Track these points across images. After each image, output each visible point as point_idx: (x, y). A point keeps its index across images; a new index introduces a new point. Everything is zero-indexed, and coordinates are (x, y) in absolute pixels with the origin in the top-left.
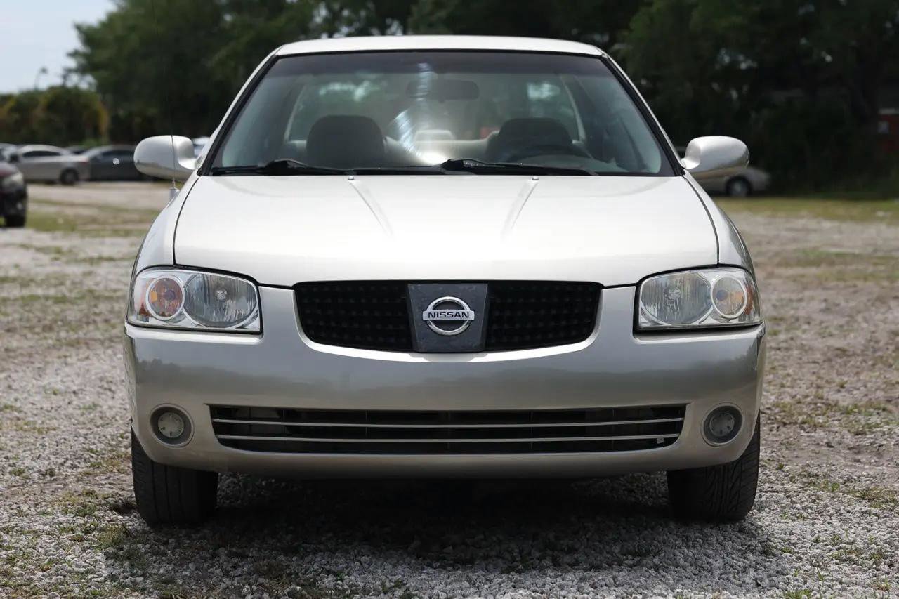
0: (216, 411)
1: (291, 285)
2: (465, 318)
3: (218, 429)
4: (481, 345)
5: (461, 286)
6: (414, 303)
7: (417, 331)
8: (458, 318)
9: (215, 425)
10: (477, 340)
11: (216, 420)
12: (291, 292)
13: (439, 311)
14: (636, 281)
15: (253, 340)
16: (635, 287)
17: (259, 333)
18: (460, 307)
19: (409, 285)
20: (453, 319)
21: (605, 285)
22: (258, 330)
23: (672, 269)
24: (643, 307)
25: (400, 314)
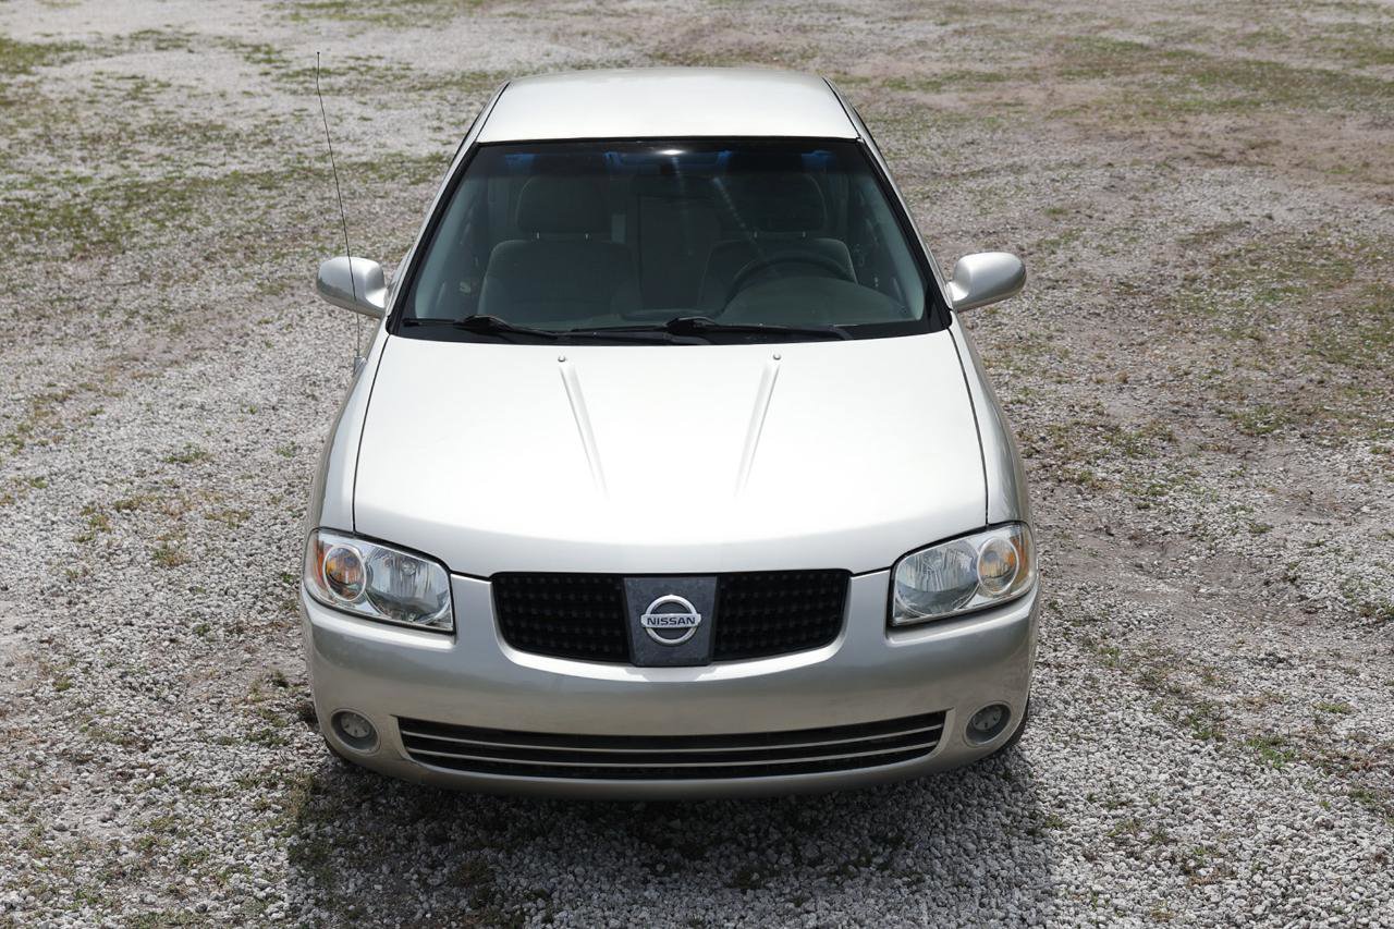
0: (404, 723)
1: (488, 575)
2: (690, 625)
3: (408, 741)
4: (710, 656)
5: (686, 581)
6: (631, 603)
7: (636, 641)
8: (682, 625)
9: (404, 737)
10: (704, 653)
11: (404, 732)
12: (489, 583)
13: (661, 616)
14: (890, 564)
15: (444, 644)
16: (888, 571)
17: (453, 634)
18: (685, 610)
19: (626, 579)
20: (677, 626)
21: (854, 572)
22: (451, 629)
23: (932, 541)
24: (899, 599)
25: (615, 616)
